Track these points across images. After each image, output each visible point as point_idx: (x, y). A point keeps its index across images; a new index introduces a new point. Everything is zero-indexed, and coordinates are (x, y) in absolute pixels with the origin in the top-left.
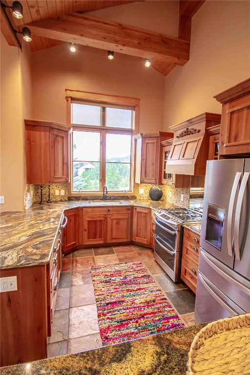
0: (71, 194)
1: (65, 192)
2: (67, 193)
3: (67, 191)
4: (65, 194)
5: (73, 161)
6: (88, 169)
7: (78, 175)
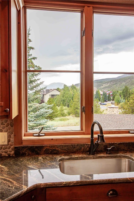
0: (21, 141)
1: (9, 137)
2: (12, 139)
3: (12, 136)
4: (9, 141)
5: (26, 71)
6: (54, 95)
7: (44, 102)
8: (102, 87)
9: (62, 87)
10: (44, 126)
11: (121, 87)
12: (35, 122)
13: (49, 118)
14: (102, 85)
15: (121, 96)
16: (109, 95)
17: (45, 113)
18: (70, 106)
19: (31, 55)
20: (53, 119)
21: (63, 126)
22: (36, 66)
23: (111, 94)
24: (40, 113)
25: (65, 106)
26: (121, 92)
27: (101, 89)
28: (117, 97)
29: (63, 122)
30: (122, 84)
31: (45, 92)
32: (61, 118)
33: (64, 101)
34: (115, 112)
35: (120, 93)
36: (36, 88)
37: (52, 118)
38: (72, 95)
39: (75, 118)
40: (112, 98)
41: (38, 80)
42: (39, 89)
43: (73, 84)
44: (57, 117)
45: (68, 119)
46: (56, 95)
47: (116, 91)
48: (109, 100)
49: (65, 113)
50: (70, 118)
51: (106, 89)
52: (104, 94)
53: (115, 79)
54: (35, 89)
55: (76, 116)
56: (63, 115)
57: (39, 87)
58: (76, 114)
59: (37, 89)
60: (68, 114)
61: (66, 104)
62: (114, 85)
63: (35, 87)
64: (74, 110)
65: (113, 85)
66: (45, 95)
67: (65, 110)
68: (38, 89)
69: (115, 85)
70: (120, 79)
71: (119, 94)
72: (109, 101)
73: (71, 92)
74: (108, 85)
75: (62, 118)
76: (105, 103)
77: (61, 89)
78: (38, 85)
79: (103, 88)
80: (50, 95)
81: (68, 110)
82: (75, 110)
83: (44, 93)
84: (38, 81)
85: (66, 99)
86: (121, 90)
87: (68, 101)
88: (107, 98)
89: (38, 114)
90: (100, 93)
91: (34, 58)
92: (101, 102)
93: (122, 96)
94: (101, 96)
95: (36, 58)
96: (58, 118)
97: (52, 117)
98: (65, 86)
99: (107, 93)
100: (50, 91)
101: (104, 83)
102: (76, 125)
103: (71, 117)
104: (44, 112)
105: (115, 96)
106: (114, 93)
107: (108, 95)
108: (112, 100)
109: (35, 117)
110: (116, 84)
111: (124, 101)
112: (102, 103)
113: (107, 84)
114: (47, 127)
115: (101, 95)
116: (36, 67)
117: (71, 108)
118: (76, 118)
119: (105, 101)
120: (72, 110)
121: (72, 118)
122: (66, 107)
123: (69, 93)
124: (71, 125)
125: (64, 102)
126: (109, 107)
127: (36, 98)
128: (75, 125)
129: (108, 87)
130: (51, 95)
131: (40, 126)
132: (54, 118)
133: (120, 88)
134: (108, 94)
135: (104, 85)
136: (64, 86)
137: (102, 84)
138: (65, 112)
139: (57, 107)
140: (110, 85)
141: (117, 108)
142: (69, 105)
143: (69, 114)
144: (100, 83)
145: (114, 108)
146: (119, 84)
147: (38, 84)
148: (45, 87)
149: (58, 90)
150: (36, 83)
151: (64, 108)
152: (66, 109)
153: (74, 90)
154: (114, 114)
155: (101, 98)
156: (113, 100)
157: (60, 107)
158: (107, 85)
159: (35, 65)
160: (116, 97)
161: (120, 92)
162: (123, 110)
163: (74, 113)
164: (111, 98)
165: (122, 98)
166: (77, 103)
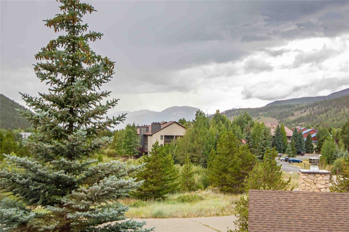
6: (171, 137)
8: (292, 118)
9: (191, 118)
10: (120, 222)
11: (338, 118)
12: (88, 213)
13: (154, 193)
14: (293, 115)
15: (337, 141)
16: (309, 138)
17: (117, 189)
18: (208, 164)
19: (86, 26)
20: (164, 199)
21: (187, 216)
22: (99, 58)
23: (313, 136)
24: (102, 188)
25: (197, 163)
26: (339, 133)
27: (288, 124)
28: (328, 144)
29: (186, 206)
30: (342, 112)
31: (150, 129)
32: (182, 195)
33: (195, 151)
34: (319, 186)
35: (336, 133)
36: (95, 118)
37: (160, 196)
38: (216, 137)
39: (219, 195)
40: (315, 146)
41: (105, 94)
42: (104, 120)
43: (218, 111)
44: (173, 192)
45: (202, 199)
46: (176, 136)
47: (325, 129)
48: (309, 150)
49: (196, 181)
50: (206, 195)
51: (301, 124)
52: (297, 136)
53: (323, 100)
54: (92, 120)
55: (222, 191)
56: (190, 186)
57: (104, 116)
58: (223, 185)
59: (98, 119)
60: (202, 186)
61: (199, 159)
62: (322, 113)
63: (93, 116)
64: (218, 175)
65: (319, 113)
66: (149, 137)
67: (197, 174)
68: (101, 121)
69: (325, 115)
70: (336, 100)
71: (333, 137)
72: (307, 152)
73: (213, 129)
74: (308, 113)
75: (186, 194)
76: (298, 158)
77: (189, 122)
78: (102, 110)
79: (294, 121)
80: (162, 136)
81: (204, 173)
82: (220, 174)
83: (147, 130)
84: (103, 97)
85: (199, 148)
86: (339, 127)
87: (205, 151)
88: (304, 146)
89: (96, 191)
90: (285, 133)
91: (94, 36)
92: (289, 156)
93: (341, 142)
94: (289, 141)
95: (99, 35)
96: (176, 196)
97: (161, 193)
98: (199, 114)
99: (304, 132)
100: (162, 126)
101: (297, 110)
102: (221, 213)
103: (208, 192)
104: (114, 186)
105: (323, 141)
106: (321, 133)
107: (305, 139)
108: (316, 152)
109: (88, 199)
110: (326, 111)
111: (345, 154)
112: (291, 158)
113: (305, 111)
114: (126, 226)
115: (289, 137)
116: (99, 60)
117: (212, 170)
118: (222, 195)
119: (299, 153)
120: (213, 175)
121: (213, 195)
122: (199, 168)
123: (208, 132)
124: (208, 214)
125: (195, 155)
126: (303, 173)
127: (96, 146)
128: (217, 215)
129: (308, 119)
130: (165, 136)
131: (106, 224)
132: (166, 195)
133: (336, 122)
134: (307, 135)
135: (296, 113)
136: (197, 115)
137: (292, 110)
138: (197, 178)
139: (177, 166)
140: (311, 114)
141: (325, 174)
142: (206, 162)
143: (206, 184)
144: (287, 110)
145: (318, 173)
146: (333, 112)
147: (102, 107)
148: (121, 115)
149: (181, 123)
150: (98, 104)
151: (194, 168)
152: (198, 172)
153: (220, 126)
154: (317, 191)
155: (289, 145)
156: (318, 151)
157: (184, 165)
158: (304, 114)
159: (97, 54)
160: (326, 143)
161: (335, 130)
162: (342, 179)
163: (216, 182)
164: (313, 147)
165: (340, 147)
166: (225, 158)
